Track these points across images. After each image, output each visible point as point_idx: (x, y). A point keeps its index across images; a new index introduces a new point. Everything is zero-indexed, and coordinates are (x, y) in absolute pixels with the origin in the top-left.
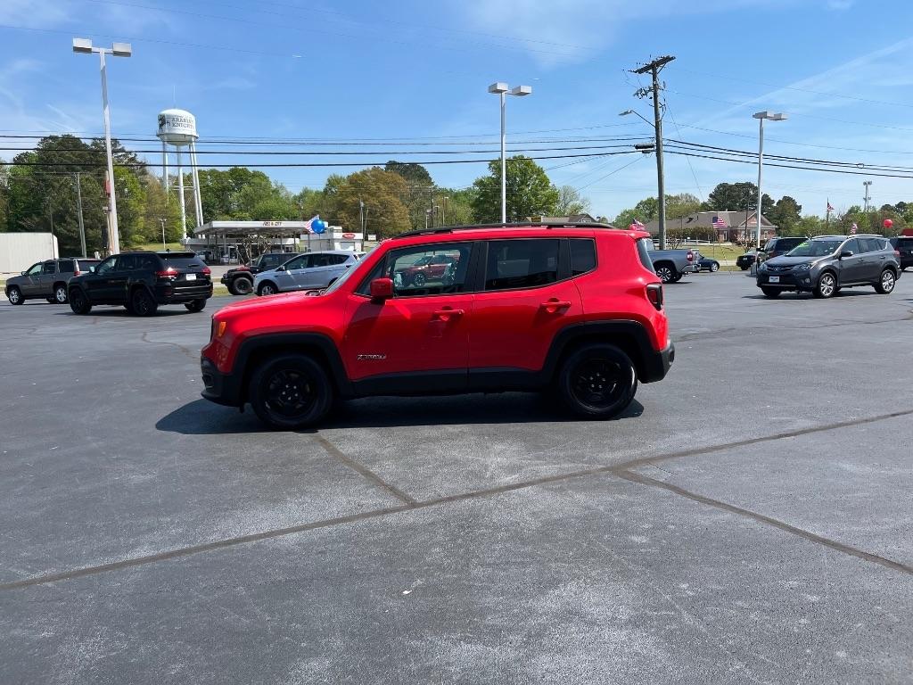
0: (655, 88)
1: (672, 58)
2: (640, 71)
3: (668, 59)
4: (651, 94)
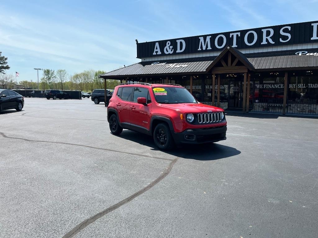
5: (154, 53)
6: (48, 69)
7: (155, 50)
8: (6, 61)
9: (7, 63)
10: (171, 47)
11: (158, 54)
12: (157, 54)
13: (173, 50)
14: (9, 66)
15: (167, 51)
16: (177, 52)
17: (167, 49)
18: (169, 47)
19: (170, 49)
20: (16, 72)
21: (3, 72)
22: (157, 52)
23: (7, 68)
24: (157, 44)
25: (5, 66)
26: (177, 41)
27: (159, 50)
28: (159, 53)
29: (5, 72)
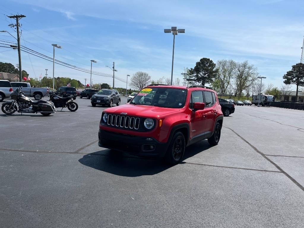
0: (17, 25)
1: (25, 16)
2: (11, 17)
3: (24, 16)
4: (16, 27)
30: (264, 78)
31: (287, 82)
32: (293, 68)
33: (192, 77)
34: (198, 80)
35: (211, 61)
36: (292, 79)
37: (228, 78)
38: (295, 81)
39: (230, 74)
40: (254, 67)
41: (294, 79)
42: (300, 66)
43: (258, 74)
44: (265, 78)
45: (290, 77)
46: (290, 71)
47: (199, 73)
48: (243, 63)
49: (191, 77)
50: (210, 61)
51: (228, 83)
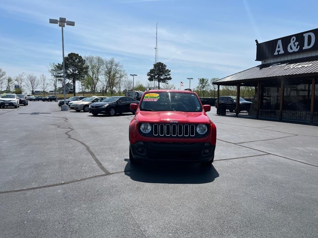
5: (276, 53)
6: (203, 78)
7: (277, 49)
8: (169, 73)
9: (170, 74)
10: (297, 43)
11: (280, 53)
12: (278, 53)
13: (299, 46)
14: (171, 77)
15: (291, 49)
16: (304, 48)
17: (291, 46)
18: (294, 43)
19: (295, 45)
20: (181, 82)
21: (166, 82)
22: (279, 51)
23: (170, 79)
24: (280, 42)
25: (168, 77)
26: (304, 35)
27: (281, 49)
28: (282, 52)
29: (168, 83)
30: (135, 75)
31: (151, 79)
32: (154, 67)
33: (61, 73)
34: (69, 76)
35: (81, 57)
36: (154, 76)
37: (97, 74)
38: (156, 78)
39: (98, 70)
40: (120, 64)
41: (156, 77)
42: (160, 65)
43: (124, 71)
44: (137, 75)
45: (152, 74)
46: (152, 69)
47: (68, 69)
48: (110, 59)
49: (59, 73)
50: (79, 57)
51: (98, 79)
